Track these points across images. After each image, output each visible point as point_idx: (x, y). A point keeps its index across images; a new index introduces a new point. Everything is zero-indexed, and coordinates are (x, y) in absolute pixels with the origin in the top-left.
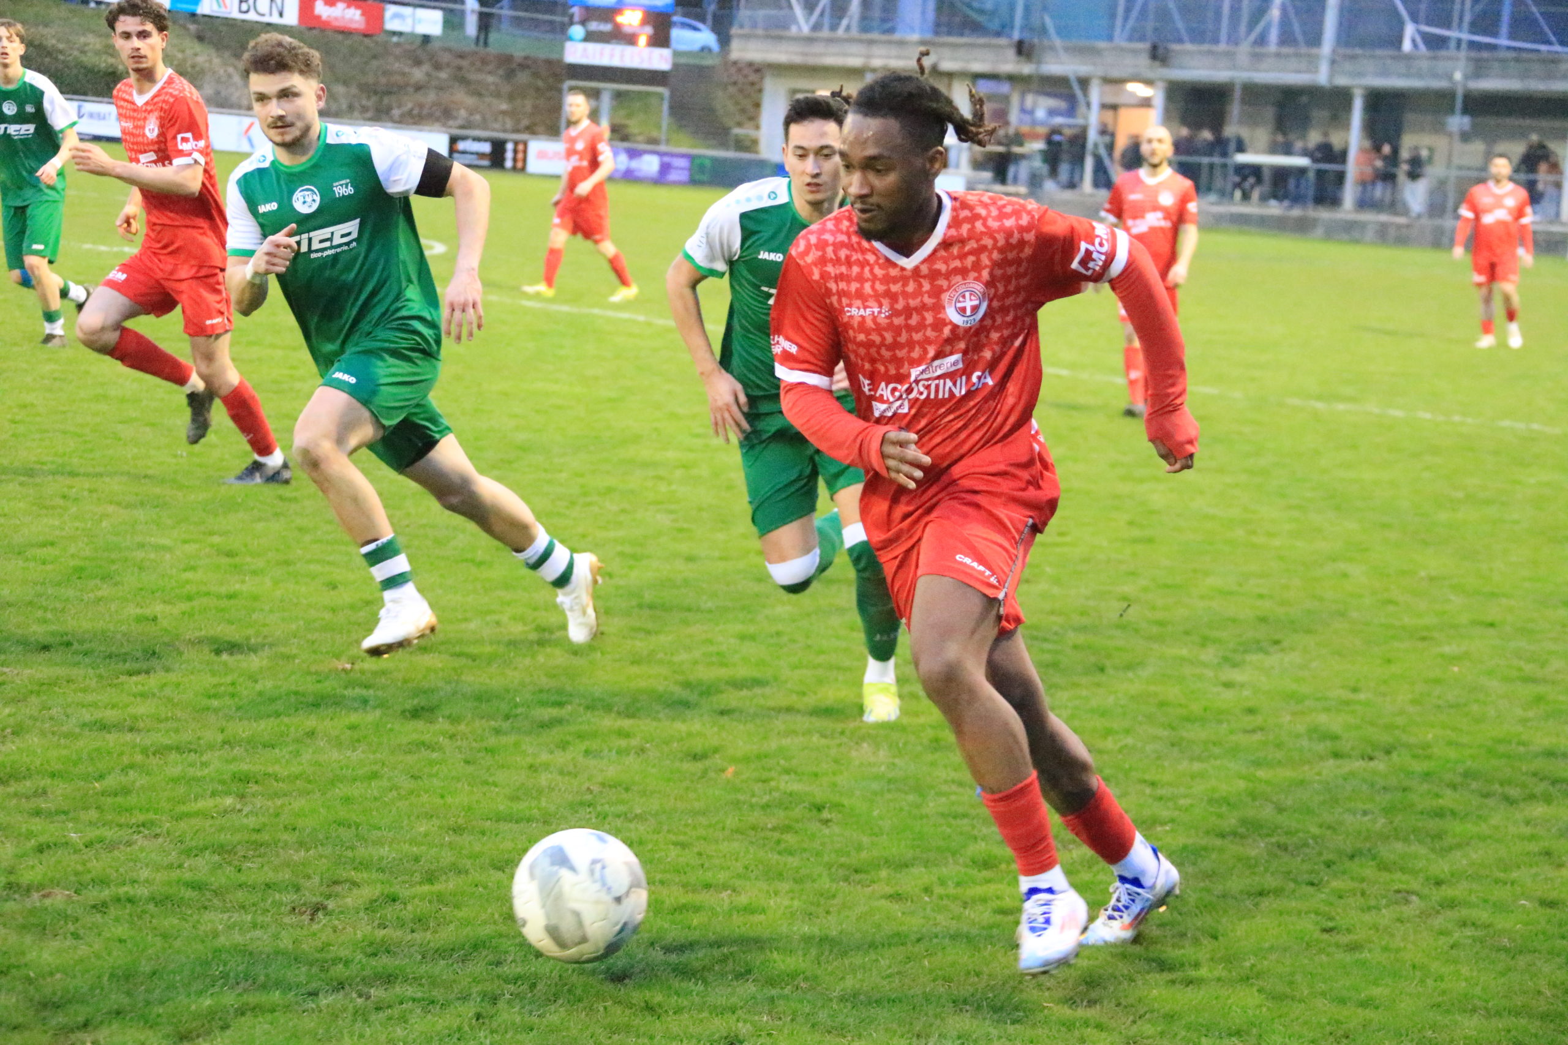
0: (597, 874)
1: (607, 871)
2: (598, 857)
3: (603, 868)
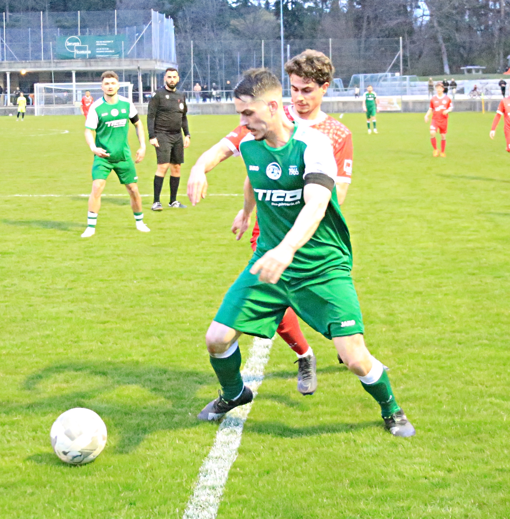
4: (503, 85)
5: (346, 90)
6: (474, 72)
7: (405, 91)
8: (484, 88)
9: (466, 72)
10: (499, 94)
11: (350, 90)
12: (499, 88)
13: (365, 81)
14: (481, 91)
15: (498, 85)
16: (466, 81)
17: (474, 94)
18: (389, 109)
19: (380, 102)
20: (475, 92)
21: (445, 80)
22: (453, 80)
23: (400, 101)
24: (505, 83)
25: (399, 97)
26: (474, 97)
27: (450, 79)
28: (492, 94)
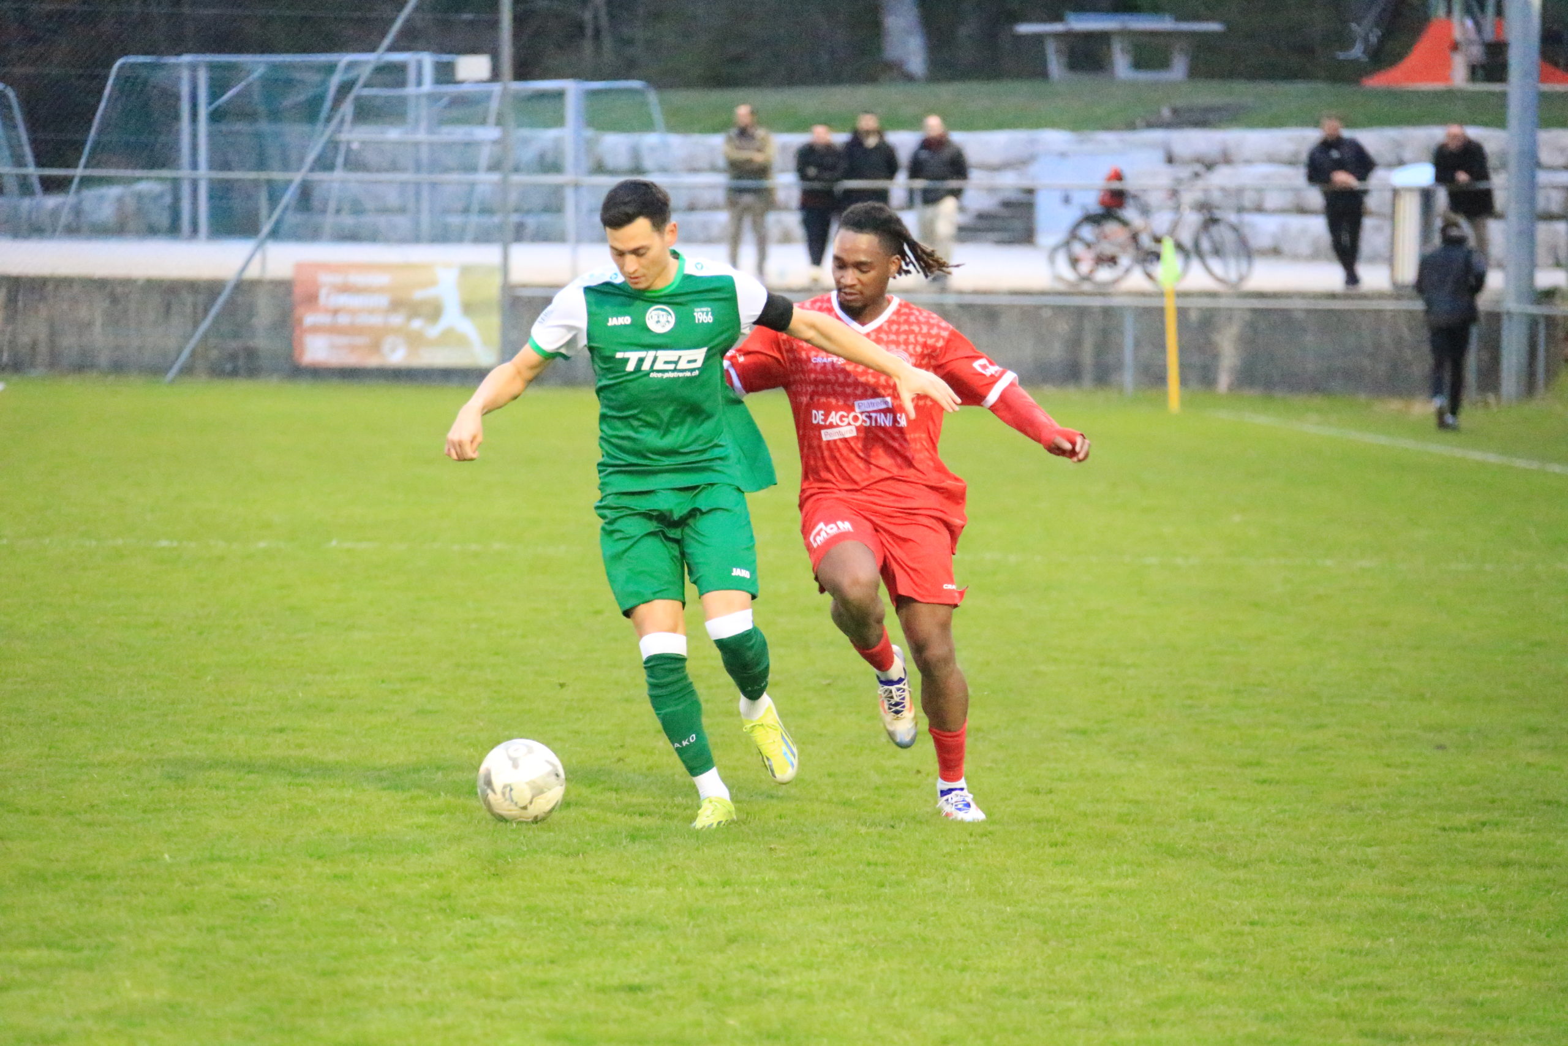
0: (507, 795)
1: (513, 793)
2: (508, 782)
3: (511, 790)
4: (1343, 178)
5: (51, 185)
6: (1121, 63)
7: (553, 205)
8: (1189, 197)
9: (1055, 65)
10: (1315, 256)
11: (85, 182)
12: (1315, 197)
13: (216, 117)
14: (1161, 221)
15: (1298, 176)
16: (1054, 138)
17: (1108, 249)
18: (397, 356)
19: (327, 299)
20: (1111, 227)
21: (868, 122)
22: (934, 124)
23: (492, 289)
24: (1362, 164)
25: (488, 255)
26: (1104, 274)
27: (914, 123)
28: (1247, 251)
